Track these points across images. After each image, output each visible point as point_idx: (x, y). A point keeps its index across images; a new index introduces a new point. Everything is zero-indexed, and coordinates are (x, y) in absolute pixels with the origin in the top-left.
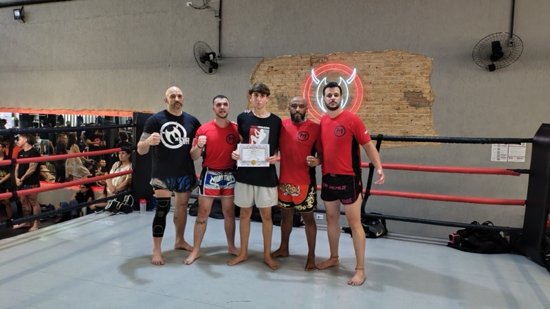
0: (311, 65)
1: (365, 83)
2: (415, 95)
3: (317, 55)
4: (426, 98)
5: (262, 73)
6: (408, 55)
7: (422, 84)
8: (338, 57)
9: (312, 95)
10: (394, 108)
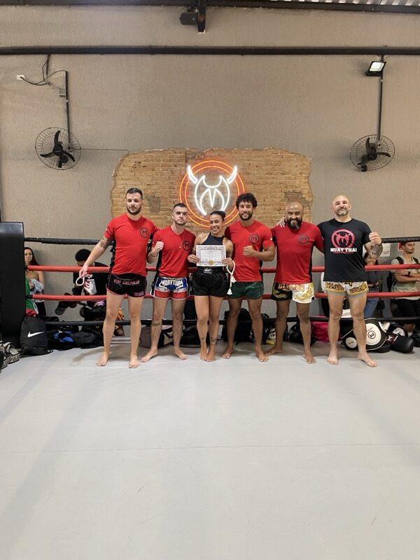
0: (186, 161)
1: (246, 183)
2: (295, 195)
3: (192, 150)
4: (305, 198)
5: (126, 168)
6: (287, 154)
7: (300, 184)
8: (217, 154)
9: (190, 196)
10: (275, 209)
